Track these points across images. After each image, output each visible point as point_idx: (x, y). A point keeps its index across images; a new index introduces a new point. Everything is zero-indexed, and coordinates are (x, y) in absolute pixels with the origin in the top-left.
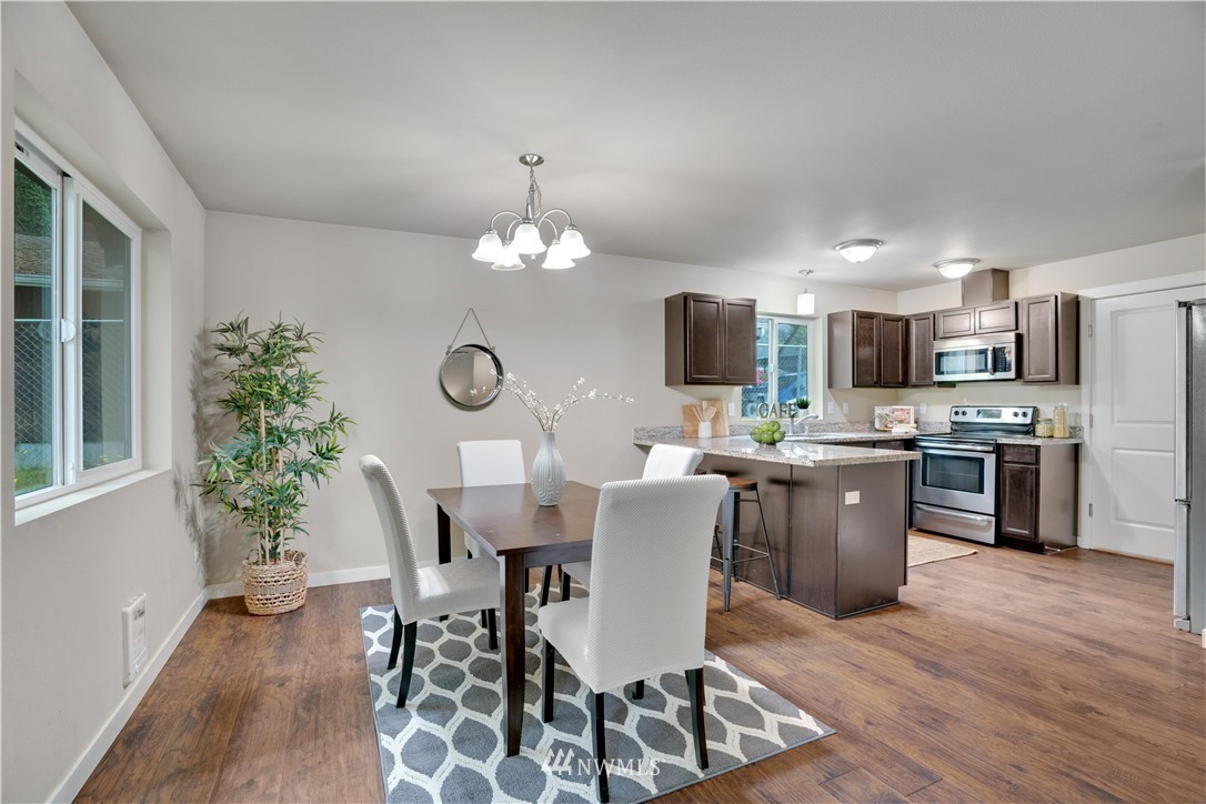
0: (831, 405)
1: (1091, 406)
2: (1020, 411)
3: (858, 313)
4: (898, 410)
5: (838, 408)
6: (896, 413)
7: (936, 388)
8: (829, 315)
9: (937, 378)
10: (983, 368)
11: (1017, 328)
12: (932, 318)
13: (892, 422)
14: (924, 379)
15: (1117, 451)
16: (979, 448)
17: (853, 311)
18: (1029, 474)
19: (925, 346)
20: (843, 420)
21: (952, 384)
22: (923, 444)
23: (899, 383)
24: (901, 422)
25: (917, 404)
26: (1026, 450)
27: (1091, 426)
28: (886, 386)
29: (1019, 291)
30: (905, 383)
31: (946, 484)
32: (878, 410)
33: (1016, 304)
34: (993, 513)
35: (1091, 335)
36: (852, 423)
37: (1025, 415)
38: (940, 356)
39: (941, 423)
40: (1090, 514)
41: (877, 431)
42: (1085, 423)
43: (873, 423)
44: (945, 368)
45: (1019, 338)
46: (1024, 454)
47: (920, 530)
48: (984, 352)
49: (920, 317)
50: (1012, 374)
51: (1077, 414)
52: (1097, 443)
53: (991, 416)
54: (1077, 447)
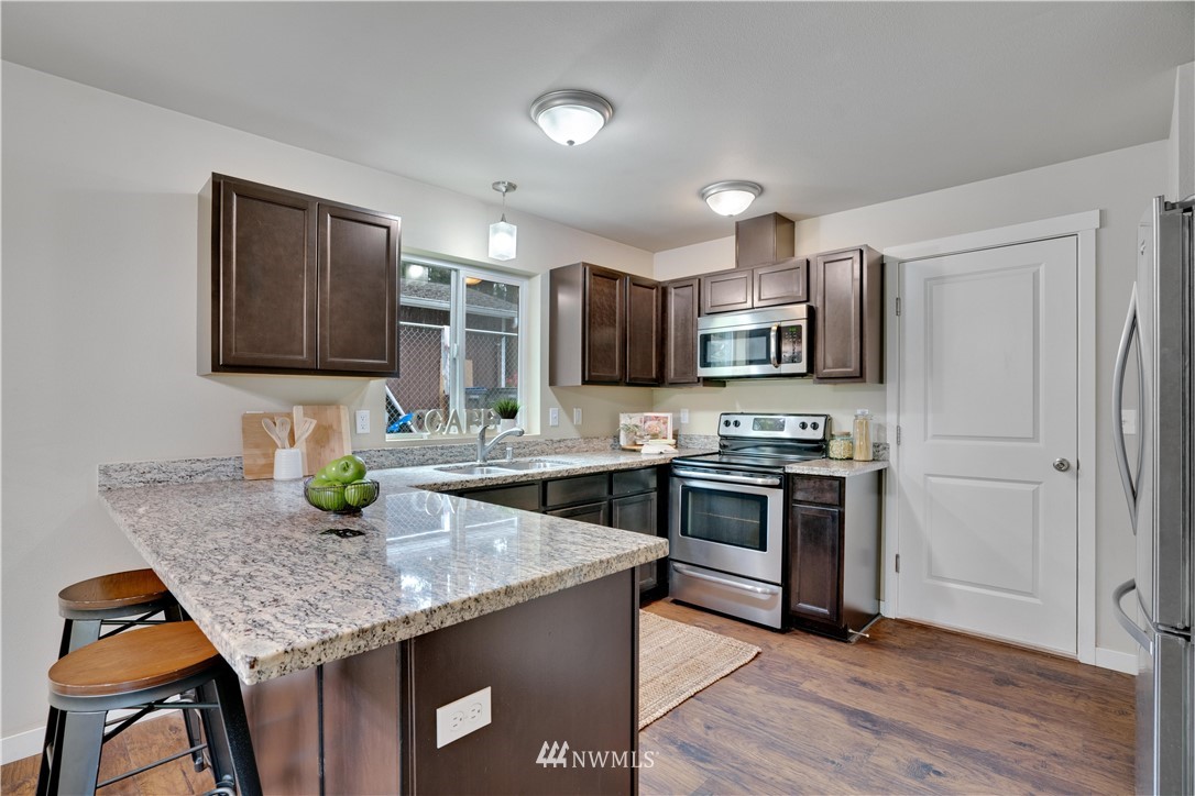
0: (554, 412)
1: (899, 414)
2: (809, 421)
3: (592, 267)
4: (651, 419)
5: (565, 417)
6: (648, 423)
7: (700, 388)
8: (551, 271)
9: (703, 372)
10: (765, 357)
11: (808, 300)
12: (696, 284)
13: (641, 437)
14: (685, 373)
15: (934, 480)
16: (760, 481)
17: (585, 264)
18: (829, 520)
19: (688, 325)
20: (574, 434)
21: (720, 382)
22: (682, 472)
23: (652, 380)
24: (655, 436)
25: (675, 410)
26: (826, 483)
27: (898, 443)
28: (633, 383)
29: (810, 245)
30: (660, 381)
31: (715, 535)
32: (624, 420)
33: (808, 262)
34: (779, 582)
35: (898, 313)
36: (587, 439)
37: (815, 426)
38: (706, 339)
39: (707, 437)
40: (897, 570)
41: (624, 450)
42: (891, 439)
43: (617, 438)
44: (711, 358)
45: (812, 312)
46: (822, 490)
47: (677, 602)
48: (765, 333)
49: (682, 284)
50: (802, 367)
51: (880, 425)
52: (905, 467)
53: (772, 428)
54: (880, 474)
